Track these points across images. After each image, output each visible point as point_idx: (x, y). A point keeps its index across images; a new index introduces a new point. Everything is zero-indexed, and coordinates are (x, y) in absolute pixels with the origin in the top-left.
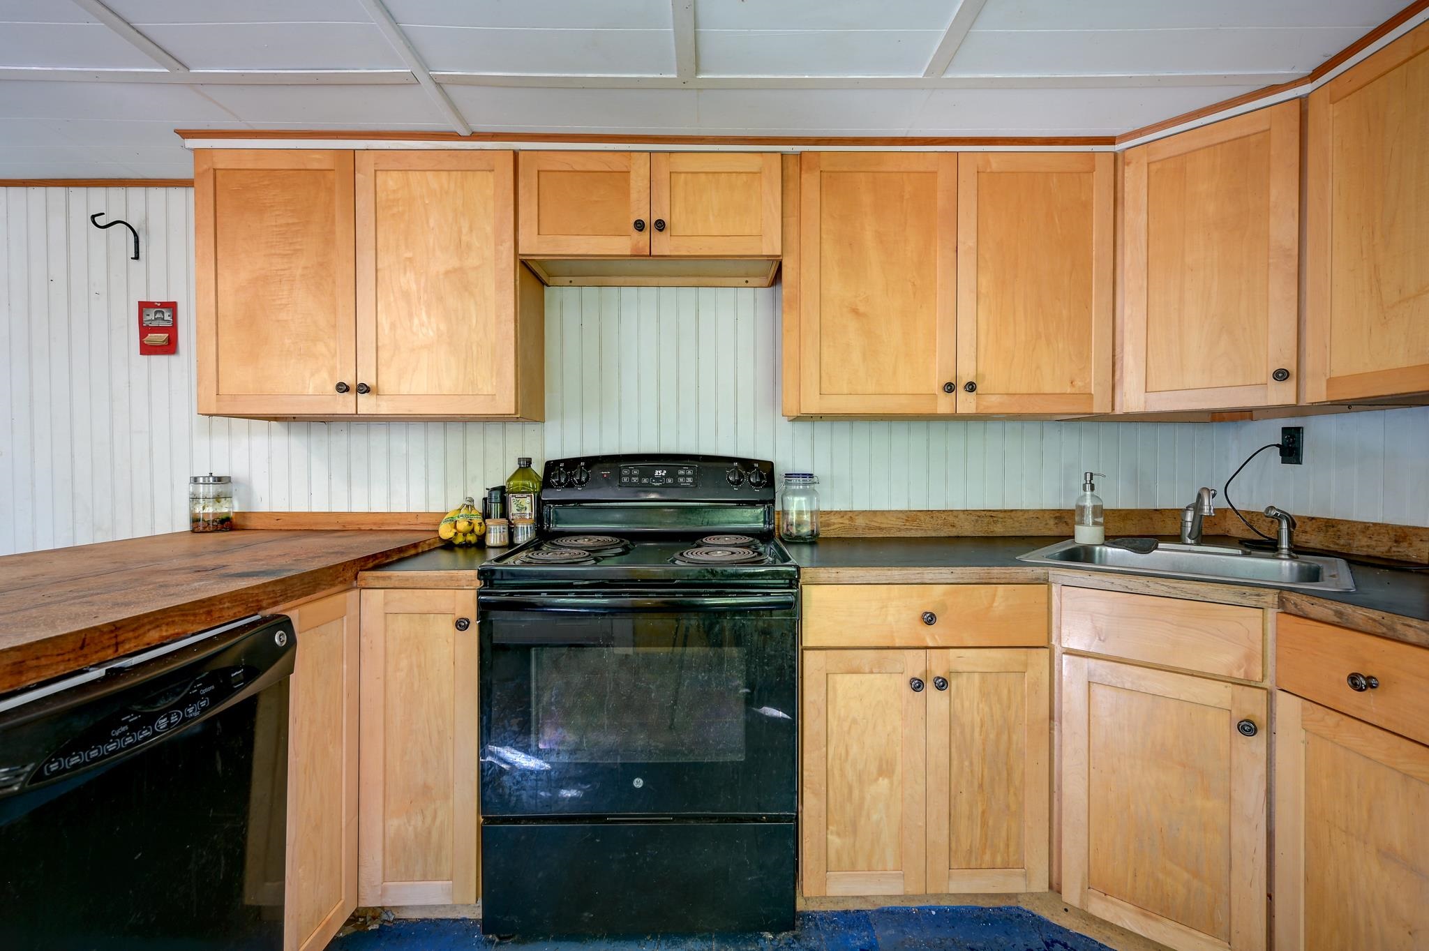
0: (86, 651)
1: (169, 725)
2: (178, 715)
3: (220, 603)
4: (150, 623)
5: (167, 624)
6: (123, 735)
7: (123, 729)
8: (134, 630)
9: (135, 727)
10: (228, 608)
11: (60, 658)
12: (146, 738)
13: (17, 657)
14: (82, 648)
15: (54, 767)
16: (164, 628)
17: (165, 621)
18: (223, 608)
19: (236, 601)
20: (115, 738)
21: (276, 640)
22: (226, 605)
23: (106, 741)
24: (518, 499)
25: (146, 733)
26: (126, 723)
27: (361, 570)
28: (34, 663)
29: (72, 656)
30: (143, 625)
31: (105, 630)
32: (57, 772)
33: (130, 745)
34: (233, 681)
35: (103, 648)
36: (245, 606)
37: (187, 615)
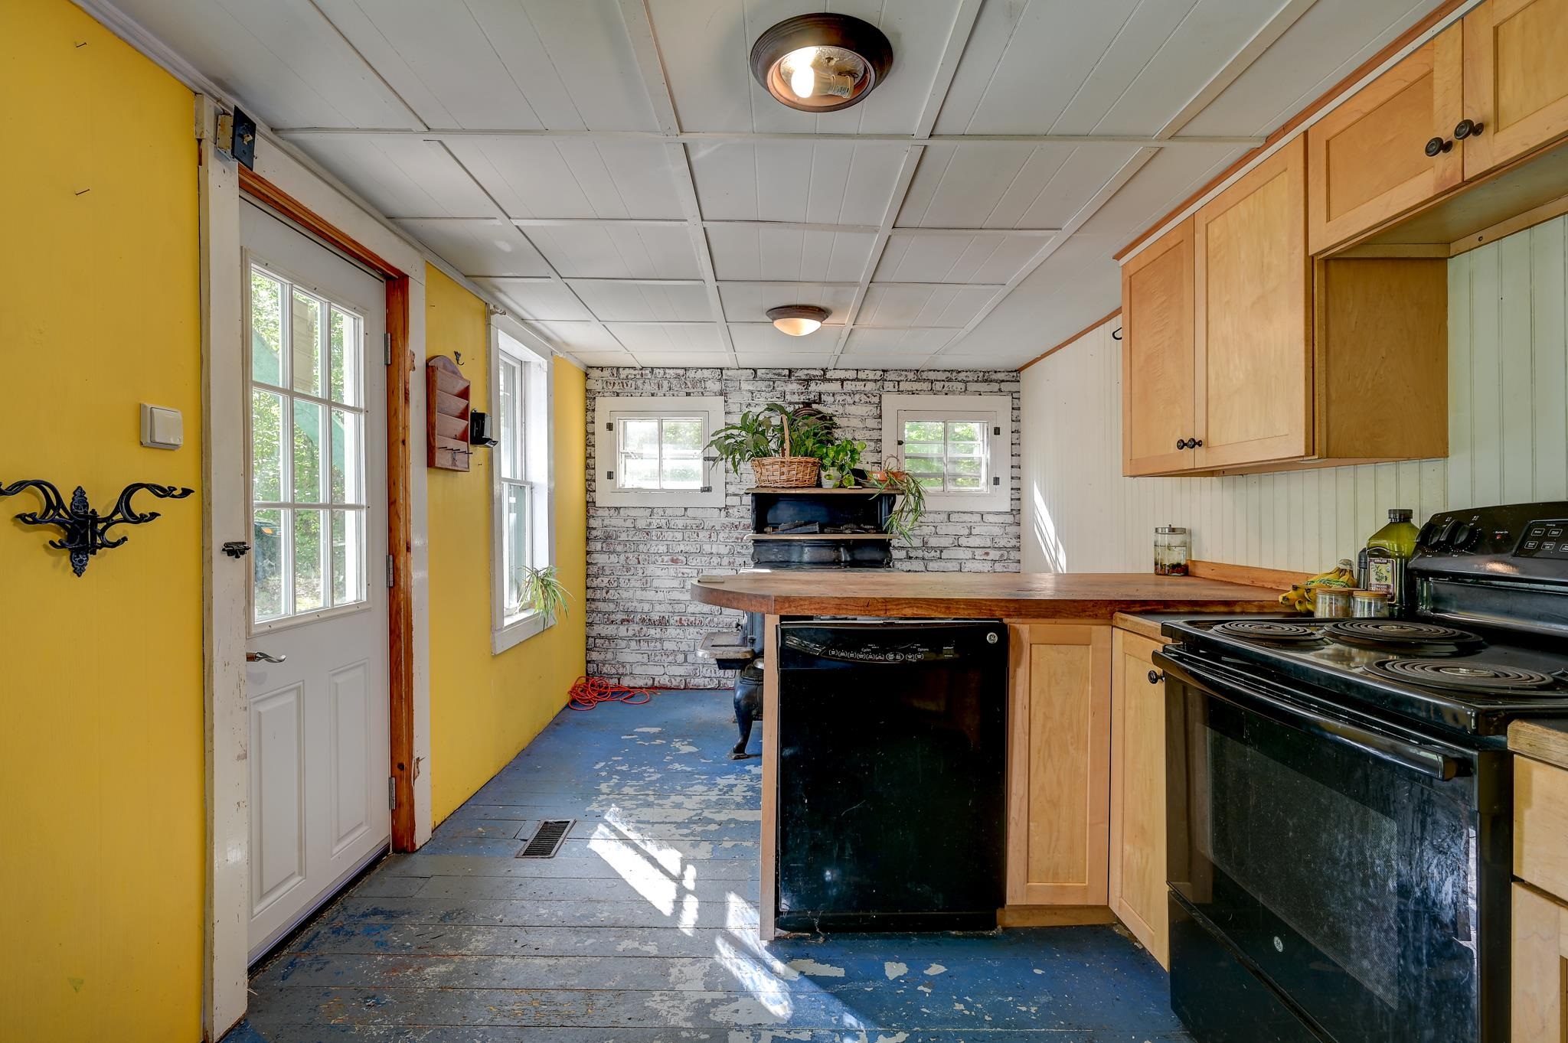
0: (869, 608)
1: (895, 659)
2: (902, 657)
3: (957, 604)
4: (906, 604)
5: (917, 607)
6: (866, 653)
7: (868, 650)
8: (896, 605)
9: (874, 652)
10: (963, 608)
11: (857, 608)
12: (880, 660)
13: (838, 602)
14: (867, 606)
15: (833, 653)
16: (915, 609)
17: (916, 605)
18: (959, 608)
19: (970, 606)
20: (863, 653)
21: (988, 638)
22: (962, 607)
23: (859, 652)
24: (1378, 565)
25: (880, 657)
26: (870, 647)
27: (1119, 611)
28: (845, 607)
29: (862, 608)
30: (902, 604)
31: (880, 601)
32: (833, 656)
33: (870, 660)
34: (944, 652)
35: (879, 610)
36: (979, 611)
37: (931, 605)
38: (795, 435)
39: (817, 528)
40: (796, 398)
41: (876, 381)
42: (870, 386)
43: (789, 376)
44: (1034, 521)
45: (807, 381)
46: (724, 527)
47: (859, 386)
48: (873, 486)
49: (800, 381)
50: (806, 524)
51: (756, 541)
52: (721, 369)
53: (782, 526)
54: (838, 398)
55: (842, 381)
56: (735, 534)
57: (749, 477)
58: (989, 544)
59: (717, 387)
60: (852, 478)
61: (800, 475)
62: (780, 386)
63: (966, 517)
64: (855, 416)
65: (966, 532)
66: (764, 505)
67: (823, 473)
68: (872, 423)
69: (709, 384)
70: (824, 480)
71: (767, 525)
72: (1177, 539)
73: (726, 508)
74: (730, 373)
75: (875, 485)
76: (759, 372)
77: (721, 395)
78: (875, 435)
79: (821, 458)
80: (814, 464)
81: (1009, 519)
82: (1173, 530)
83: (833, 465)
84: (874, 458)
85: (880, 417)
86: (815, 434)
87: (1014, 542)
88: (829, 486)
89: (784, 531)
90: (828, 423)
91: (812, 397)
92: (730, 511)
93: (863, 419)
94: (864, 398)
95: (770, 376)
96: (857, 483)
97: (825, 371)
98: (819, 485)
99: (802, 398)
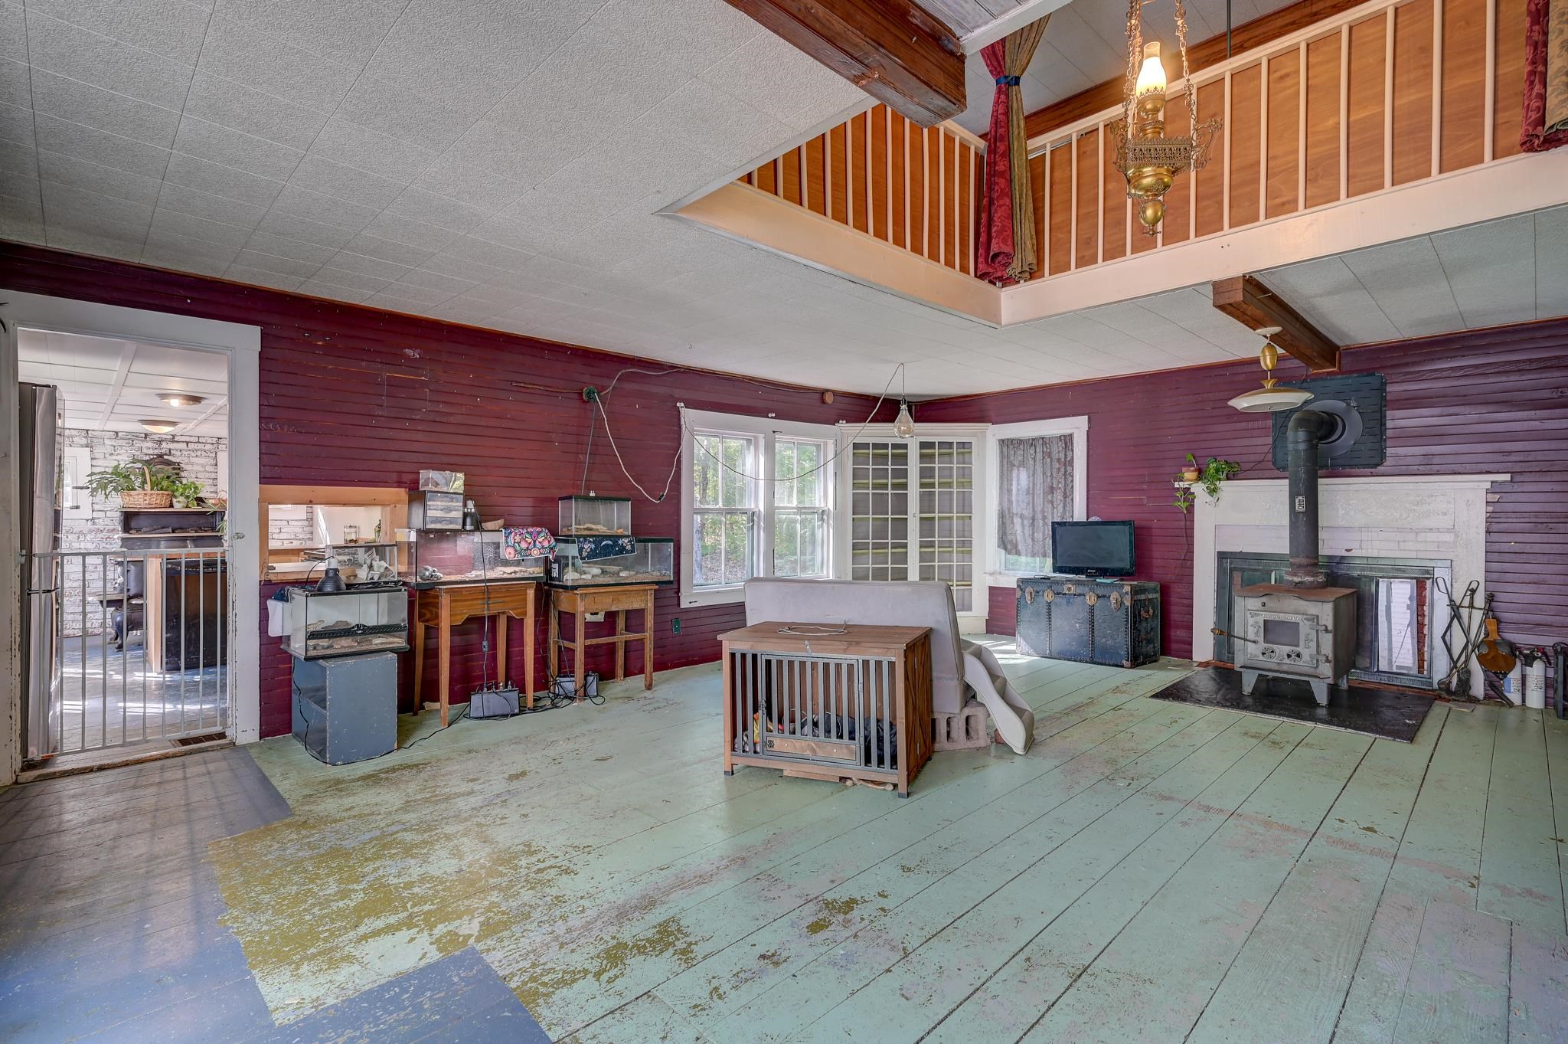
38: (154, 479)
39: (170, 530)
40: (151, 452)
41: (212, 444)
42: (208, 447)
43: (145, 438)
44: (318, 524)
45: (160, 442)
46: (91, 531)
47: (201, 446)
48: (210, 507)
49: (154, 441)
50: (163, 528)
51: (123, 539)
52: (87, 431)
53: (144, 529)
54: (184, 452)
55: (187, 443)
56: (100, 535)
57: (117, 502)
58: (293, 537)
59: (84, 441)
60: (195, 503)
61: (158, 501)
62: (138, 444)
63: (278, 523)
64: (198, 464)
65: (278, 531)
66: (129, 519)
67: (174, 500)
68: (212, 469)
69: (75, 439)
70: (175, 504)
71: (131, 529)
72: (353, 530)
73: (93, 519)
74: (94, 433)
75: (211, 506)
76: (120, 434)
77: (87, 447)
78: (213, 476)
79: (173, 492)
80: (168, 495)
81: (306, 523)
82: (350, 527)
83: (181, 495)
84: (213, 489)
85: (216, 465)
86: (168, 477)
87: (309, 536)
88: (178, 506)
89: (145, 533)
90: (177, 468)
91: (163, 451)
92: (97, 521)
93: (203, 466)
94: (204, 454)
95: (129, 437)
96: (198, 505)
97: (174, 436)
98: (171, 506)
99: (156, 452)
